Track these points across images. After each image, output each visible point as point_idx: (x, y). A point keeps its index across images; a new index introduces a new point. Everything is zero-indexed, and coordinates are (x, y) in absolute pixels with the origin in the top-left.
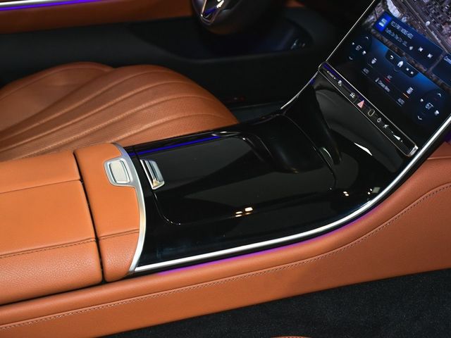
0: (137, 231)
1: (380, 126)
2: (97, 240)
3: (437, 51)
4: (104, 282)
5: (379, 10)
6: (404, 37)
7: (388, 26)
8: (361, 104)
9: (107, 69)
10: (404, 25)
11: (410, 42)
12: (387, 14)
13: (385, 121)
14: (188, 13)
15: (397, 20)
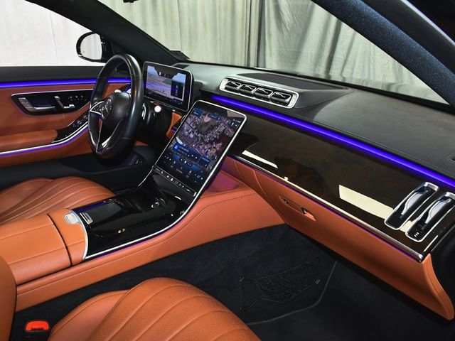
0: (84, 242)
1: (181, 187)
2: (67, 248)
3: (199, 155)
4: (72, 266)
5: (174, 142)
6: (186, 152)
7: (178, 148)
8: (172, 180)
9: (50, 181)
10: (185, 147)
11: (188, 153)
12: (177, 143)
13: (182, 185)
14: (91, 151)
15: (182, 146)
